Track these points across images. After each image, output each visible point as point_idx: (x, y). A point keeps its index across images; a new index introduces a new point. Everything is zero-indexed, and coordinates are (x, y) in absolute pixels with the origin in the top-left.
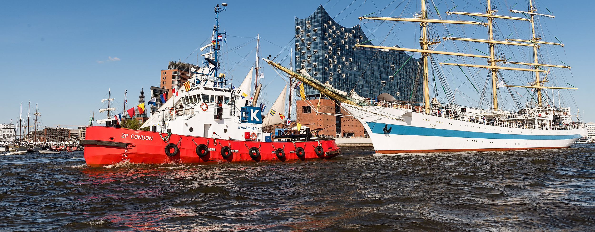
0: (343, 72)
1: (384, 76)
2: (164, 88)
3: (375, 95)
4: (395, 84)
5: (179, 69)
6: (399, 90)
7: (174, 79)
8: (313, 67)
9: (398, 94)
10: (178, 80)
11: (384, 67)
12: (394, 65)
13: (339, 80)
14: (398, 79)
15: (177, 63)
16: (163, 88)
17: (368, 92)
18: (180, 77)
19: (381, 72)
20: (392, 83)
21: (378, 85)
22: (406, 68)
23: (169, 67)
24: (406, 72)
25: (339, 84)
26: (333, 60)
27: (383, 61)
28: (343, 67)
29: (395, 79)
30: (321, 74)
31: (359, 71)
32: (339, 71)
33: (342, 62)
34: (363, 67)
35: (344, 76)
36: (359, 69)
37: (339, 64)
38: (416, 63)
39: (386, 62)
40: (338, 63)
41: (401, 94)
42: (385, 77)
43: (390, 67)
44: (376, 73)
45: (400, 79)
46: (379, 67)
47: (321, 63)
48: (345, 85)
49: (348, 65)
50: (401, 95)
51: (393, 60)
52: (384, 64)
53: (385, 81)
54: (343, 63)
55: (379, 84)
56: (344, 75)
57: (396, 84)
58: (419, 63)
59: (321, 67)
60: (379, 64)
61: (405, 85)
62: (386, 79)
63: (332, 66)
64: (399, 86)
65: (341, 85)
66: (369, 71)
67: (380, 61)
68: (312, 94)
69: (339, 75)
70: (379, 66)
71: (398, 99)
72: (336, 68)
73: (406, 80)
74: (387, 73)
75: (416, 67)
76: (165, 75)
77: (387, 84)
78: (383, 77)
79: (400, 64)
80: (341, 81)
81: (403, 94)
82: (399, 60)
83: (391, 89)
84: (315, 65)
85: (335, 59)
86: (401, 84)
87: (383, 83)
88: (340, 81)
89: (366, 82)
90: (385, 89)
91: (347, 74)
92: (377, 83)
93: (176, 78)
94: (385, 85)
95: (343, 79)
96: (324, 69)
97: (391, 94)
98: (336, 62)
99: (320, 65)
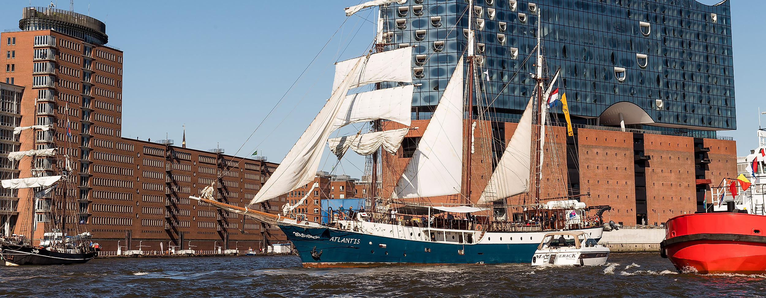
0: (511, 41)
1: (621, 54)
2: (10, 82)
3: (599, 106)
4: (652, 77)
5: (52, 29)
6: (662, 94)
7: (40, 59)
8: (430, 27)
9: (660, 103)
10: (50, 61)
11: (622, 28)
12: (648, 24)
13: (502, 63)
14: (660, 61)
15: (48, 11)
16: (7, 83)
17: (579, 98)
18: (56, 51)
19: (614, 43)
20: (643, 72)
21: (606, 78)
22: (681, 32)
23: (23, 25)
24: (682, 43)
25: (502, 75)
26: (485, 8)
27: (620, 12)
28: (511, 28)
29: (651, 61)
30: (452, 46)
31: (555, 39)
32: (501, 39)
33: (509, 15)
34: (567, 29)
35: (516, 54)
36: (554, 32)
37: (502, 19)
38: (707, 18)
39: (629, 14)
40: (500, 16)
41: (667, 106)
42: (625, 57)
43: (637, 28)
44: (600, 44)
45: (666, 63)
46: (609, 28)
47: (454, 15)
48: (516, 79)
49: (526, 24)
50: (668, 109)
51: (647, 9)
52: (623, 20)
53: (624, 69)
54: (512, 16)
55: (609, 76)
56: (514, 52)
57: (654, 77)
58: (715, 19)
59: (454, 27)
60: (609, 19)
61: (678, 78)
62: (626, 63)
63: (482, 25)
64: (661, 83)
65: (506, 78)
66: (581, 40)
67: (612, 11)
68: (428, 104)
69: (501, 51)
70: (608, 26)
71: (660, 119)
72: (494, 31)
73: (682, 65)
74: (629, 46)
75: (707, 29)
76: (12, 47)
77: (630, 78)
78: (620, 58)
79: (664, 20)
80: (506, 69)
81: (673, 105)
82: (663, 9)
83: (641, 91)
84: (435, 22)
85: (491, 6)
86: (666, 76)
87: (619, 73)
88: (504, 68)
89: (575, 71)
90: (624, 91)
91: (522, 48)
92: (603, 74)
93: (45, 55)
94: (624, 78)
95: (513, 63)
96: (460, 34)
97: (642, 105)
98: (493, 15)
99: (452, 21)
